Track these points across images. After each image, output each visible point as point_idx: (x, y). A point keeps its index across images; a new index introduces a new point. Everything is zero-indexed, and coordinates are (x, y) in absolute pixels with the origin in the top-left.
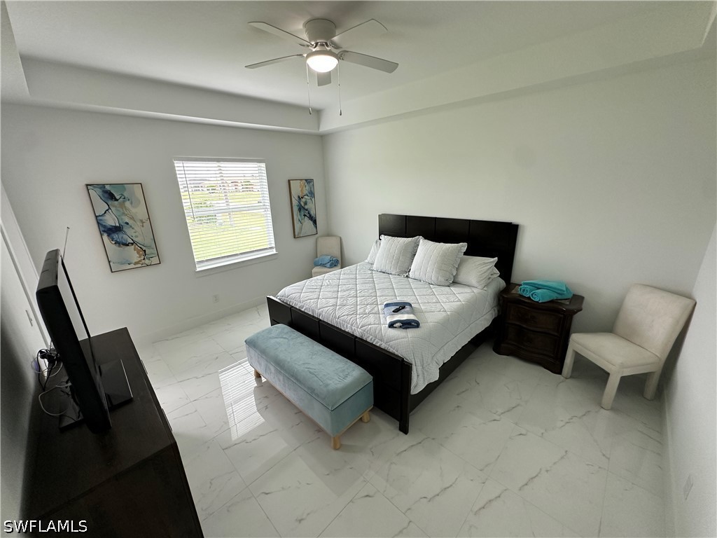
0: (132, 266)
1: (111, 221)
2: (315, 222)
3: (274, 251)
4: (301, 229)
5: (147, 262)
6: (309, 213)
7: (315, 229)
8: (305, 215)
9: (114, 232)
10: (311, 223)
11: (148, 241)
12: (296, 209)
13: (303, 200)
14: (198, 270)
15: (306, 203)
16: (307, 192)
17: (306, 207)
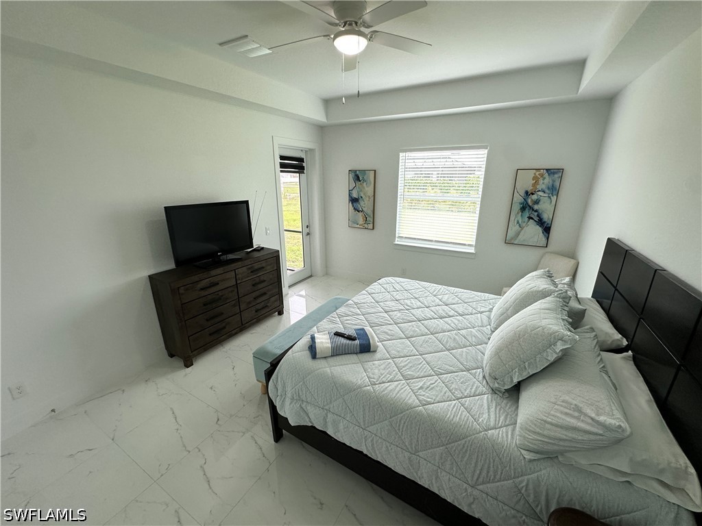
0: (358, 226)
1: (355, 195)
2: (547, 230)
3: (472, 250)
4: (518, 234)
5: (366, 226)
6: (538, 216)
7: (544, 239)
8: (530, 218)
9: (355, 202)
10: (539, 230)
11: (370, 212)
12: (517, 207)
13: (534, 197)
14: (396, 243)
15: (537, 202)
16: (544, 187)
17: (536, 207)
